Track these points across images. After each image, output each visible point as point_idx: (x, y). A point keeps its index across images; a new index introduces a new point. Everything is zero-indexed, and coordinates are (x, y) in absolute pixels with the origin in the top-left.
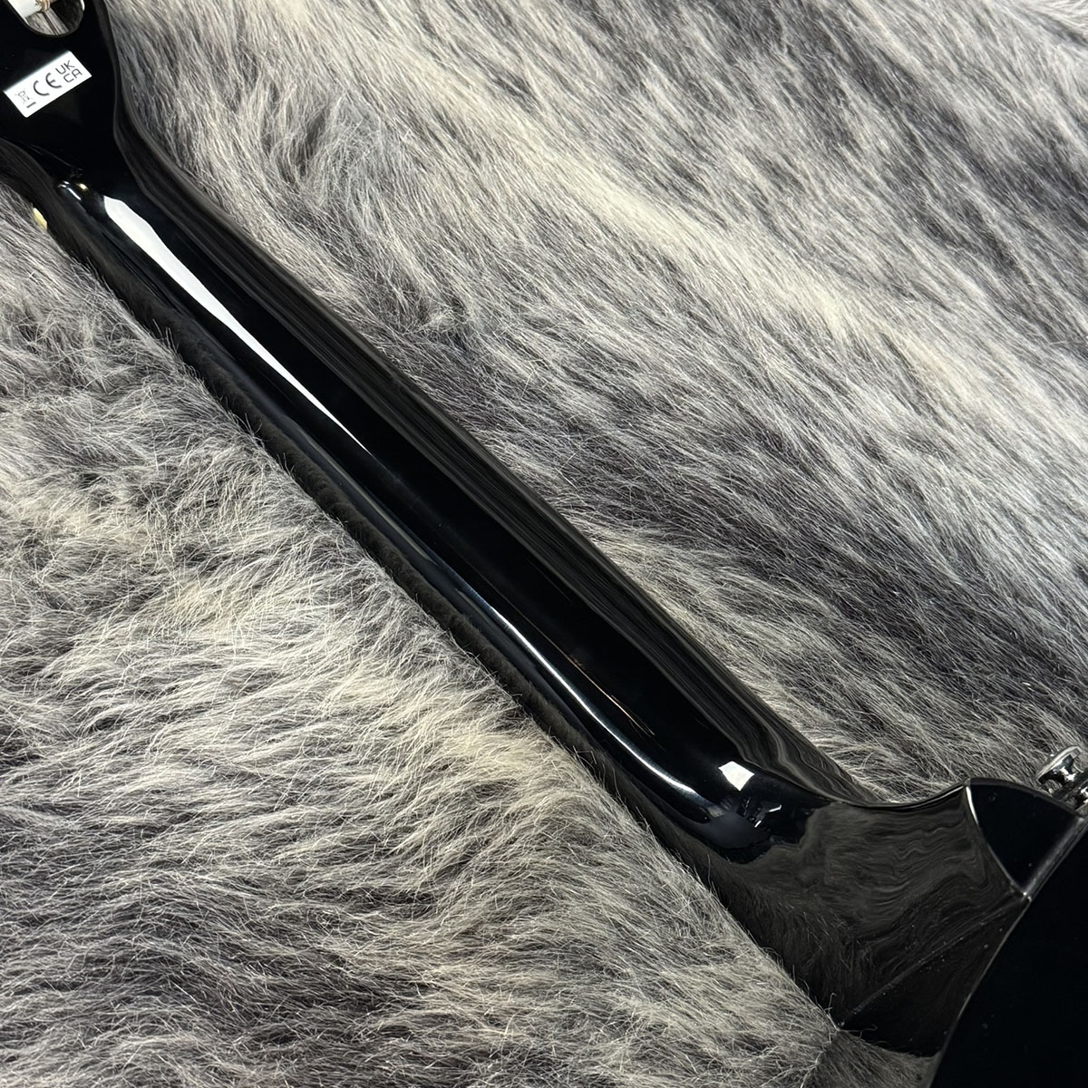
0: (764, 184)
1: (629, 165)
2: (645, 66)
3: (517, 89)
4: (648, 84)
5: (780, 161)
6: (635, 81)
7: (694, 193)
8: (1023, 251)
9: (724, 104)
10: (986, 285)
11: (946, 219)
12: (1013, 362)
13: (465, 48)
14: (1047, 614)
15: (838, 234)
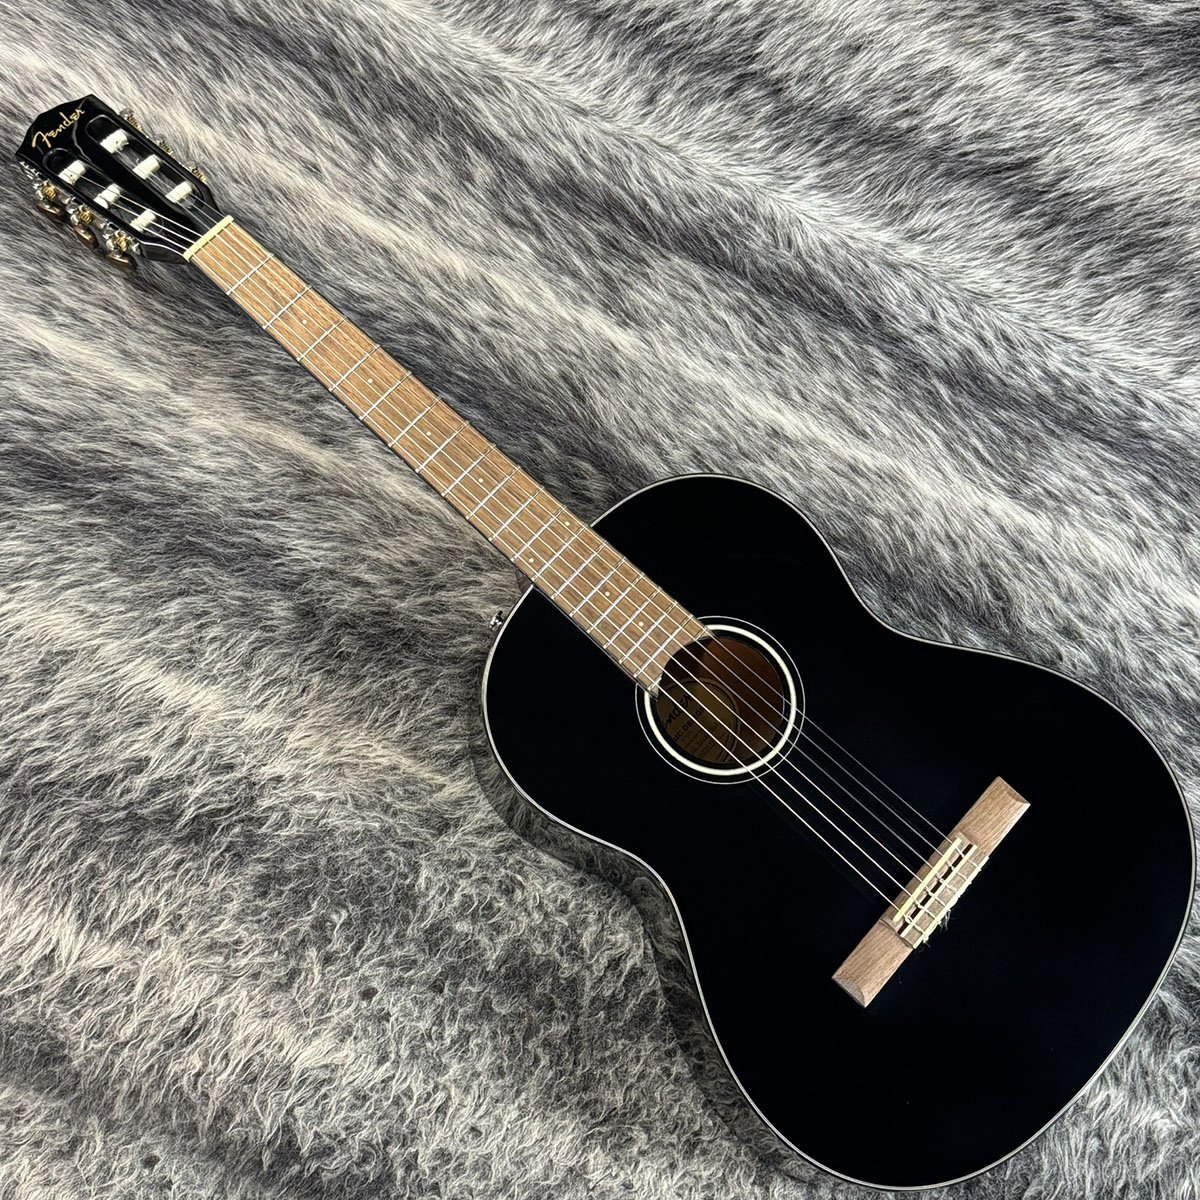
0: (430, 204)
1: (367, 202)
2: (373, 151)
3: (313, 170)
4: (375, 159)
5: (438, 191)
6: (368, 157)
7: (397, 213)
8: (549, 227)
9: (411, 166)
10: (531, 246)
11: (513, 214)
12: (541, 283)
13: (289, 151)
14: (546, 394)
15: (464, 227)
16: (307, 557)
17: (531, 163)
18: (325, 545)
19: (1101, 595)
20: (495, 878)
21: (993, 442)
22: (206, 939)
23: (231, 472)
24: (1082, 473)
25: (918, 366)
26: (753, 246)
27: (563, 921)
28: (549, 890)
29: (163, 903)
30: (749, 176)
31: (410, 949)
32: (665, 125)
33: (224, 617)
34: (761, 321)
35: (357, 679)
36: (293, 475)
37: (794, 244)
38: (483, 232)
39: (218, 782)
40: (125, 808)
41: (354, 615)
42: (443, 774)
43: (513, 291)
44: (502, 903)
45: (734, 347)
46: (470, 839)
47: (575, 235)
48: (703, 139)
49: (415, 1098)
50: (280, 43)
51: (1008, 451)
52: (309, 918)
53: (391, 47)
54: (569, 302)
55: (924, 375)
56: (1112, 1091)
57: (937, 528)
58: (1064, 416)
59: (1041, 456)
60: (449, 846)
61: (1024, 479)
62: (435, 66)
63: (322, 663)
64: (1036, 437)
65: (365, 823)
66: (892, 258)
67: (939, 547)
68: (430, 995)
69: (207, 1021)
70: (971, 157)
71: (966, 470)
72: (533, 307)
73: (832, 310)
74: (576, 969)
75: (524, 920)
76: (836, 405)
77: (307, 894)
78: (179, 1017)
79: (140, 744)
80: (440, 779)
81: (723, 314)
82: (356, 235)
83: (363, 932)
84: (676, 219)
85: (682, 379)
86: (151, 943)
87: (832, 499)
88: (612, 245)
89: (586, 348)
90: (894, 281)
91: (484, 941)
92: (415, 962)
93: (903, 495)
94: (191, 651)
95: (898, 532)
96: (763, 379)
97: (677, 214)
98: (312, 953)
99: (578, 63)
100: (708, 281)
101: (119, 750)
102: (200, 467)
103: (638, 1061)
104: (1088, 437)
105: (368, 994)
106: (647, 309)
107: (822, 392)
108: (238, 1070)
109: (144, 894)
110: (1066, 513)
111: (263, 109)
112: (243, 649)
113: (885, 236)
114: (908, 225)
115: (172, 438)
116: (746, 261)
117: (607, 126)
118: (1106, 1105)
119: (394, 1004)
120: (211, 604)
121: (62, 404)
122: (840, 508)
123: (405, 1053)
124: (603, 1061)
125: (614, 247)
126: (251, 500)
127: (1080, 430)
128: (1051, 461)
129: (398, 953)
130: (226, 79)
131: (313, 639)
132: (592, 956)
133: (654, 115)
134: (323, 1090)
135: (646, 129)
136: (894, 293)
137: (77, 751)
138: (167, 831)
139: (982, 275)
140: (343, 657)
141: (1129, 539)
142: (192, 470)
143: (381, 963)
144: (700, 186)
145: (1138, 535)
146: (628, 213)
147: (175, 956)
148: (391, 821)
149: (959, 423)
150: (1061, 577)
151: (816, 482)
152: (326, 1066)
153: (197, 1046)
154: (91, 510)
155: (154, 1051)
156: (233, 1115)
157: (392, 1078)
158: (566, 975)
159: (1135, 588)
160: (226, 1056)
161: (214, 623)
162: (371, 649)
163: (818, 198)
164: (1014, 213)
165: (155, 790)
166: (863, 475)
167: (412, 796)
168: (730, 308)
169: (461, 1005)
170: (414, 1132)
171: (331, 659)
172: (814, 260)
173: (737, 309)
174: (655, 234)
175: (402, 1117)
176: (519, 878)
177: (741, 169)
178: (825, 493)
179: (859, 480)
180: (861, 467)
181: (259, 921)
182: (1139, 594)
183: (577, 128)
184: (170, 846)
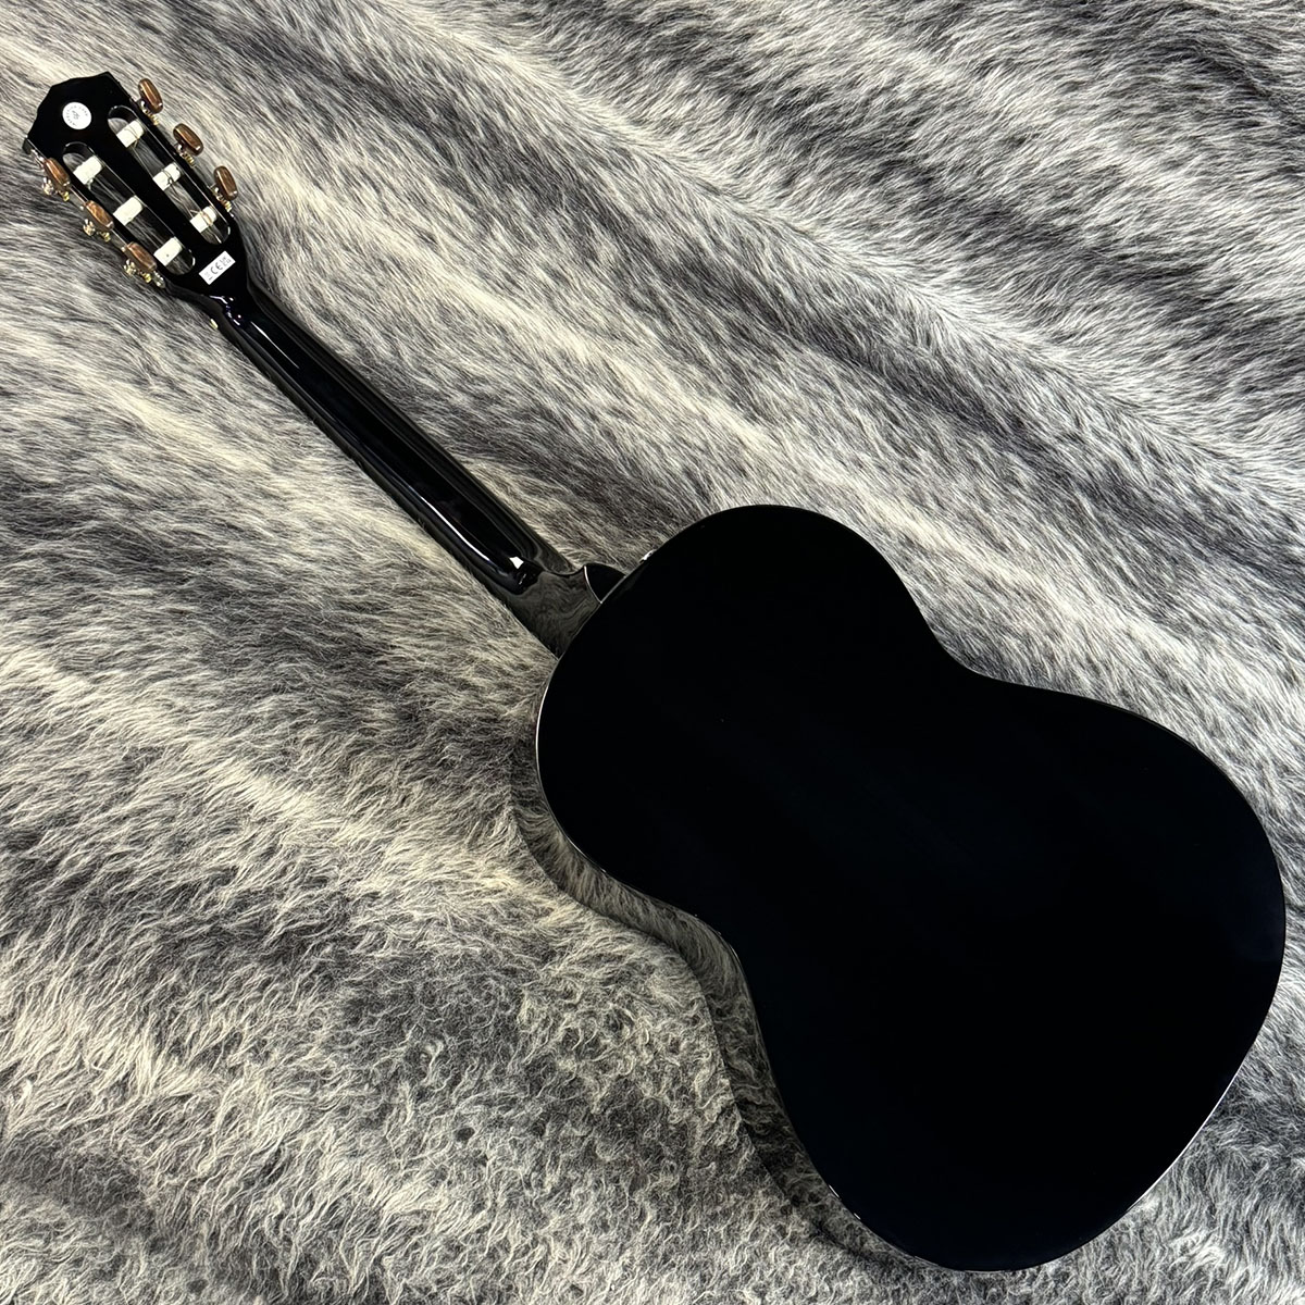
0: (550, 282)
1: (484, 276)
2: (492, 222)
3: (428, 240)
4: (493, 231)
5: (559, 269)
6: (487, 230)
7: (515, 290)
8: (676, 312)
9: (532, 240)
10: (656, 331)
11: (638, 296)
12: (665, 370)
13: (403, 219)
14: (668, 491)
15: (586, 307)
16: (411, 656)
17: (659, 243)
18: (431, 644)
19: (1249, 730)
20: (602, 1012)
21: (1139, 562)
22: (292, 1069)
23: (333, 561)
24: (1231, 599)
25: (1062, 477)
26: (890, 341)
27: (675, 1061)
28: (659, 1027)
29: (246, 1028)
30: (888, 267)
31: (509, 1088)
32: (802, 209)
33: (320, 717)
34: (897, 423)
35: (461, 790)
36: (399, 567)
37: (933, 341)
38: (606, 313)
39: (310, 897)
40: (209, 922)
41: (459, 720)
42: (551, 897)
43: (636, 378)
44: (608, 1040)
45: (868, 448)
46: (576, 969)
47: (703, 321)
48: (842, 226)
49: (512, 1250)
50: (396, 103)
51: (1153, 571)
52: (403, 1049)
53: (514, 112)
54: (695, 392)
55: (1066, 487)
56: (1251, 1268)
57: (1078, 652)
58: (1212, 537)
59: (1188, 579)
60: (553, 974)
61: (1170, 602)
62: (560, 136)
63: (424, 771)
64: (1183, 558)
65: (466, 947)
66: (1036, 361)
67: (1079, 672)
68: (530, 1136)
69: (291, 1158)
70: (1131, 260)
71: (1109, 590)
72: (657, 397)
73: (970, 413)
74: (687, 1114)
75: (633, 1060)
76: (975, 516)
77: (401, 1023)
78: (262, 1153)
79: (227, 852)
80: (548, 903)
81: (856, 412)
82: (473, 311)
83: (460, 1067)
84: (810, 310)
85: (812, 479)
86: (233, 1070)
87: (968, 616)
88: (741, 334)
89: (711, 442)
90: (1038, 385)
91: (589, 1080)
92: (514, 1101)
93: (1042, 614)
94: (285, 753)
95: (1037, 654)
96: (898, 483)
97: (811, 304)
98: (405, 1087)
99: (714, 140)
100: (842, 376)
101: (206, 857)
102: (300, 555)
103: (751, 1218)
104: (1237, 560)
105: (464, 1135)
106: (777, 404)
107: (959, 500)
108: (323, 1213)
109: (227, 1016)
110: (1213, 641)
111: (377, 173)
112: (340, 752)
113: (1029, 337)
114: (1054, 328)
115: (271, 521)
116: (883, 356)
117: (740, 207)
118: (1244, 1282)
119: (491, 1145)
120: (309, 702)
121: (154, 481)
122: (976, 625)
123: (502, 1201)
124: (714, 1217)
125: (744, 336)
126: (353, 592)
127: (1229, 552)
128: (1199, 584)
129: (497, 1091)
130: (339, 138)
131: (415, 745)
132: (704, 1101)
133: (791, 197)
134: (414, 1239)
135: (781, 212)
136: (1037, 399)
137: (160, 857)
138: (253, 948)
139: (1132, 384)
140: (446, 766)
141: (1279, 672)
142: (291, 558)
143: (478, 1101)
144: (836, 275)
145: (1288, 668)
146: (759, 300)
147: (258, 1086)
148: (493, 946)
149: (1103, 539)
150: (1207, 710)
151: (951, 597)
152: (418, 1213)
153: (280, 1186)
154: (183, 596)
155: (234, 1190)
156: (317, 1263)
157: (487, 1228)
158: (675, 1121)
159: (1285, 724)
160: (310, 1197)
161: (310, 723)
162: (476, 758)
163: (961, 293)
164: (1172, 321)
165: (242, 903)
166: (1000, 591)
167: (516, 919)
168: (864, 406)
169: (564, 1151)
170: (510, 1288)
171: (433, 768)
172: (954, 358)
173: (871, 408)
174: (787, 324)
175: (498, 1272)
176: (628, 1013)
177: (880, 260)
178: (961, 608)
179: (998, 597)
180: (999, 582)
181: (349, 1050)
182: (1289, 731)
183: (708, 207)
184: (256, 965)
